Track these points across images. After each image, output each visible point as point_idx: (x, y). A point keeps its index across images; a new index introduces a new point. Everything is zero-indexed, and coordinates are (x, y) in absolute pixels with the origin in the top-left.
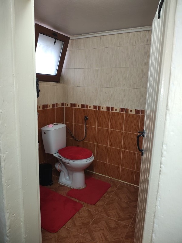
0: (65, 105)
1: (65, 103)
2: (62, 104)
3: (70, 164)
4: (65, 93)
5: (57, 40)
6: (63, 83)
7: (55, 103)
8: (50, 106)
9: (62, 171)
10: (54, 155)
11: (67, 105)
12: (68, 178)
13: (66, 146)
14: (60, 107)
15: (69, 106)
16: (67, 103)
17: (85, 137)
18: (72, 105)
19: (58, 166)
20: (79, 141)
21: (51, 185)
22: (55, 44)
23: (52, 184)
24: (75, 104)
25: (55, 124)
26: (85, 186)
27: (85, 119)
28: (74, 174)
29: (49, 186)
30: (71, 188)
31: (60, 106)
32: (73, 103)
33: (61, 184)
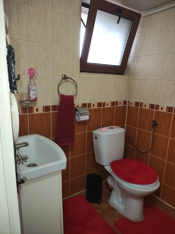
0: (128, 104)
1: (129, 101)
2: (125, 102)
3: (122, 186)
4: (130, 89)
5: (121, 18)
6: (129, 76)
7: (115, 100)
8: (108, 105)
9: (114, 189)
10: (106, 167)
11: (131, 104)
12: (121, 200)
13: (123, 158)
14: (122, 107)
15: (133, 105)
16: (131, 101)
17: (151, 149)
18: (137, 104)
19: (110, 181)
20: (142, 152)
21: (98, 203)
22: (118, 23)
23: (101, 202)
24: (141, 103)
25: (110, 128)
26: (142, 219)
27: (153, 125)
28: (128, 199)
29: (96, 205)
30: (122, 216)
31: (122, 105)
32: (138, 101)
33: (112, 205)
